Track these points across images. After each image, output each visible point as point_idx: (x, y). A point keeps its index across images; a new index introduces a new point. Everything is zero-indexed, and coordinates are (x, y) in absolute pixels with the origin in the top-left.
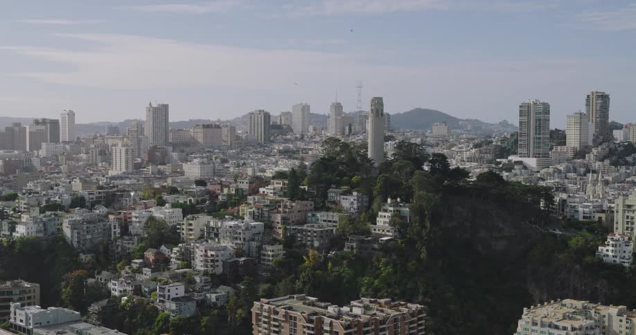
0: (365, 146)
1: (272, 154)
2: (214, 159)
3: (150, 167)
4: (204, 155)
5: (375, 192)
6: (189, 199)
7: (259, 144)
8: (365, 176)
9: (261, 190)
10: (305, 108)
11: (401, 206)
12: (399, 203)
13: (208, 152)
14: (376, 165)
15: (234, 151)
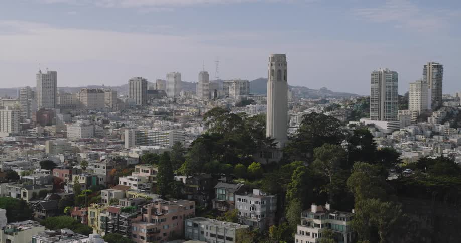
0: (262, 119)
1: (149, 115)
2: (96, 120)
3: (37, 128)
4: (88, 116)
5: (289, 193)
6: (22, 191)
7: (137, 107)
8: (264, 162)
9: (122, 180)
10: (177, 76)
11: (332, 218)
12: (329, 212)
13: (92, 113)
14: (279, 146)
15: (115, 113)
